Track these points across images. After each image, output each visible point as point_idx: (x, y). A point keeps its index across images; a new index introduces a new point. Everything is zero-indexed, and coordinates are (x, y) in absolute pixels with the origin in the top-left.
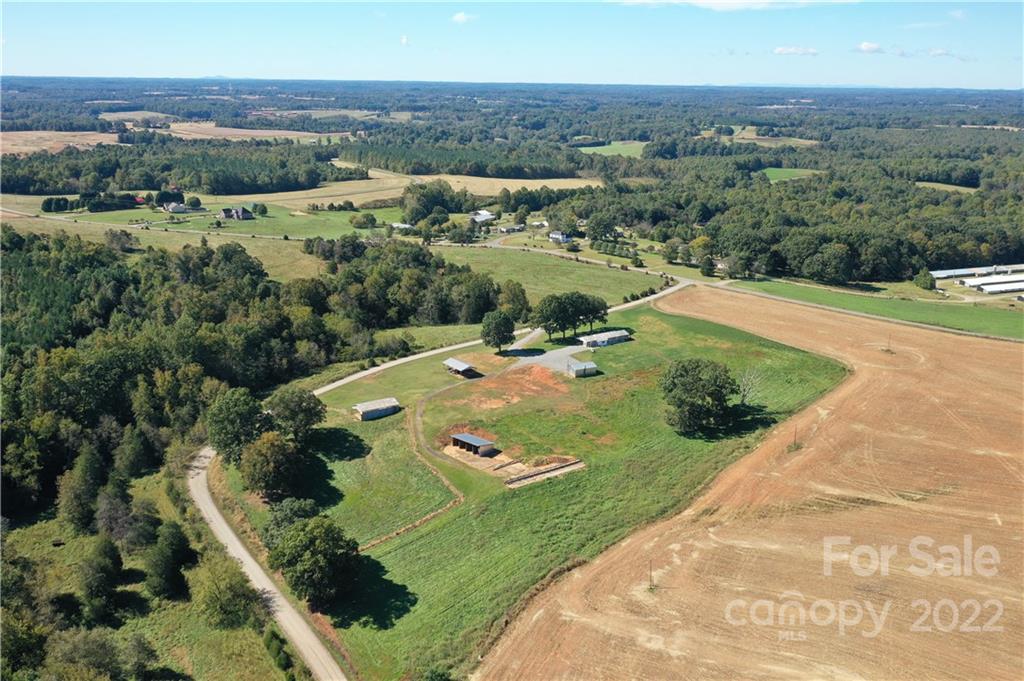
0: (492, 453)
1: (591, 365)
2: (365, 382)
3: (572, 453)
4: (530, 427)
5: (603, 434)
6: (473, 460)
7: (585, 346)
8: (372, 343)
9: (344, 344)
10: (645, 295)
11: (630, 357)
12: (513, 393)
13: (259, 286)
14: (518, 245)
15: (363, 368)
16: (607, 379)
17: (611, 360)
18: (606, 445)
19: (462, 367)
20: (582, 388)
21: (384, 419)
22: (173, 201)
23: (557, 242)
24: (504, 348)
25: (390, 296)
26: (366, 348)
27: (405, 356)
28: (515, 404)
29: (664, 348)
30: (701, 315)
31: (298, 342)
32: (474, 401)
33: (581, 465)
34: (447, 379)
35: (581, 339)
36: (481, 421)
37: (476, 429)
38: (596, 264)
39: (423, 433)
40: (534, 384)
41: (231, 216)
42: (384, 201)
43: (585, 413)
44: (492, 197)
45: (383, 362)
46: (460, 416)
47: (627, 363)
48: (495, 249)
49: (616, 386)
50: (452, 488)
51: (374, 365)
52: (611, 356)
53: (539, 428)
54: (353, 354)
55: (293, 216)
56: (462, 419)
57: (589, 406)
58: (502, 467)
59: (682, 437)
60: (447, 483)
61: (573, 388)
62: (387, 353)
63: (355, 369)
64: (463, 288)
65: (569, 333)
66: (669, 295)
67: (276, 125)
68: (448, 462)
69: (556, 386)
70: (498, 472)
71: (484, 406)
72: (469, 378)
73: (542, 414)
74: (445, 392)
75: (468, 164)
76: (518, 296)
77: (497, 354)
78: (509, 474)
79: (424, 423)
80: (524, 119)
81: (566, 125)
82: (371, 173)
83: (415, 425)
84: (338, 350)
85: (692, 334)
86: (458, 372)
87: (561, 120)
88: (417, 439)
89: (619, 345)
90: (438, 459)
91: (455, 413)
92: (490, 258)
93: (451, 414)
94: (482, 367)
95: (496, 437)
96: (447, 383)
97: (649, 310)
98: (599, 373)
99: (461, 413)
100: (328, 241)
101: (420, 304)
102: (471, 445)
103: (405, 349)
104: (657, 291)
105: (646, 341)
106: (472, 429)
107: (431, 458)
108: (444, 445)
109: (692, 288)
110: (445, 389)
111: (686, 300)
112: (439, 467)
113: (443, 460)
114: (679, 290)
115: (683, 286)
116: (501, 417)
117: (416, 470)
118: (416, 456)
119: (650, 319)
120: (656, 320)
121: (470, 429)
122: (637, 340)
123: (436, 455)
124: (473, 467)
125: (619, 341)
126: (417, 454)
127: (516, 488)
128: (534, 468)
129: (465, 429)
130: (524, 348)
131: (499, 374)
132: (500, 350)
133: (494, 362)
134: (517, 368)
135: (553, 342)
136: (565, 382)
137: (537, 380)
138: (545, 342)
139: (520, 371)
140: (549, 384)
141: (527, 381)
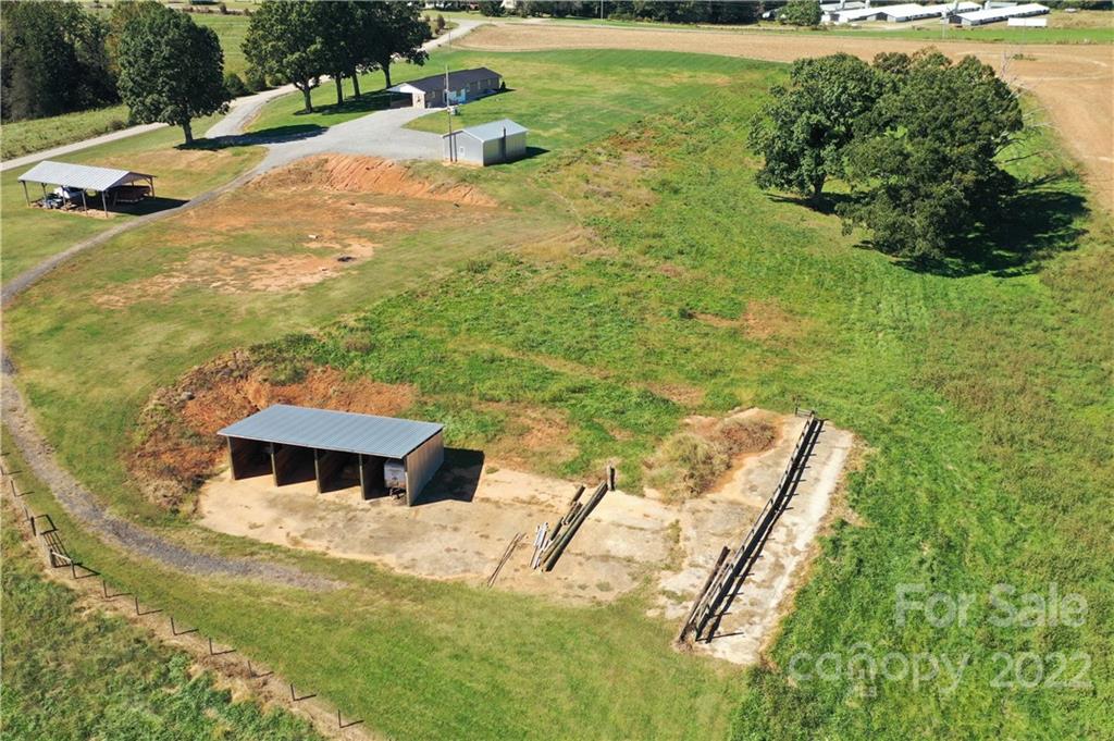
4: (504, 329)
5: (737, 307)
7: (418, 106)
11: (555, 115)
12: (330, 233)
16: (571, 160)
18: (795, 341)
19: (101, 179)
20: (529, 187)
29: (602, 95)
32: (210, 272)
36: (307, 339)
37: (298, 376)
40: (369, 201)
43: (613, 252)
46: (196, 337)
47: (563, 126)
53: (537, 325)
56: (212, 348)
57: (605, 232)
58: (562, 537)
66: (463, 36)
69: (443, 197)
70: (574, 571)
71: (271, 284)
72: (136, 213)
74: (70, 264)
77: (184, 148)
78: (641, 571)
79: (39, 398)
88: (36, 489)
89: (493, 98)
93: (151, 336)
95: (405, 393)
97: (463, 52)
98: (531, 151)
99: (196, 323)
104: (434, 35)
105: (544, 89)
106: (283, 384)
107: (162, 585)
108: (189, 485)
109: (492, 28)
110: (67, 253)
111: (511, 37)
112: (243, 640)
113: (243, 581)
114: (473, 30)
115: (473, 27)
116: (373, 312)
117: (104, 704)
118: (69, 597)
119: (490, 61)
120: (504, 61)
121: (272, 385)
122: (520, 90)
123: (180, 553)
124: (422, 573)
125: (486, 93)
126: (71, 584)
127: (769, 658)
128: (703, 503)
129: (250, 388)
130: (249, 131)
131: (231, 191)
132: (188, 136)
133: (189, 166)
134: (278, 170)
135: (316, 112)
136: (463, 180)
137: (364, 192)
138: (296, 114)
139: (294, 177)
140: (418, 196)
141: (337, 197)
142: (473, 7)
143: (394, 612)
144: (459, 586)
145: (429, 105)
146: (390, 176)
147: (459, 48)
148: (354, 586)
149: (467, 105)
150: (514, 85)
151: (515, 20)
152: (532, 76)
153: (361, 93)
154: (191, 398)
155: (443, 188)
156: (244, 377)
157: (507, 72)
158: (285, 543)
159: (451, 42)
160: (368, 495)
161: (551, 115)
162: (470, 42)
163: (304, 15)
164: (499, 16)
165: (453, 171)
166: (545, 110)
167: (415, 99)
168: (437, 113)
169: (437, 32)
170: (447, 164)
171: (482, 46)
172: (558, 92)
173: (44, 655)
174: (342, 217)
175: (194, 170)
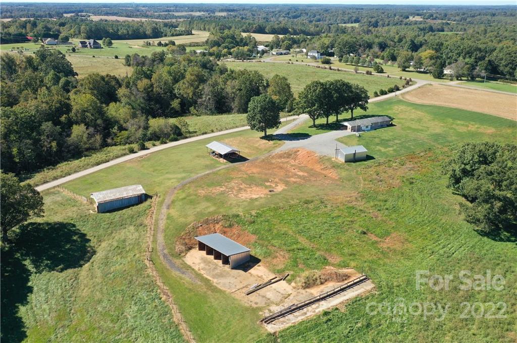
0: (247, 263)
1: (361, 150)
2: (128, 165)
3: (353, 264)
4: (297, 224)
5: (387, 234)
6: (221, 275)
7: (349, 130)
8: (146, 128)
9: (121, 129)
10: (391, 91)
11: (397, 141)
12: (277, 180)
13: (61, 81)
14: (285, 60)
15: (132, 151)
16: (380, 164)
17: (378, 144)
18: (395, 251)
19: (224, 150)
20: (353, 174)
21: (124, 211)
22: (50, 37)
23: (314, 58)
24: (270, 132)
25: (176, 91)
26: (140, 133)
27: (176, 140)
28: (280, 193)
29: (428, 133)
30: (453, 105)
31: (74, 126)
32: (232, 188)
33: (368, 286)
34: (208, 163)
35: (346, 124)
36: (238, 216)
37: (230, 227)
38: (345, 71)
39: (164, 231)
40: (300, 169)
41: (86, 47)
42: (197, 43)
43: (361, 205)
44: (268, 42)
45: (154, 145)
46: (212, 209)
47: (395, 147)
48: (267, 63)
49: (390, 172)
50: (183, 327)
51: (143, 148)
52: (377, 140)
53: (308, 225)
54: (128, 138)
55: (131, 48)
56: (213, 213)
57: (365, 196)
58: (258, 288)
59: (485, 239)
60: (177, 317)
61: (344, 174)
62: (158, 137)
63: (124, 152)
64: (236, 83)
65: (332, 119)
66: (412, 91)
67: (150, 17)
68: (187, 278)
69: (324, 172)
70: (253, 297)
71: (244, 196)
72: (232, 162)
73: (311, 206)
74: (202, 178)
75: (254, 26)
76: (284, 88)
77: (262, 138)
78: (269, 303)
79: (169, 217)
80: (288, 14)
81: (312, 16)
82: (193, 32)
83: (157, 220)
84: (115, 134)
85: (450, 120)
86: (220, 156)
87: (309, 14)
88: (155, 241)
89: (382, 130)
90: (175, 273)
91: (209, 204)
92: (264, 68)
93: (203, 206)
94: (247, 151)
95: (254, 238)
96: (207, 167)
97: (400, 102)
98: (369, 158)
99: (215, 205)
100: (143, 57)
101: (200, 96)
102: (220, 254)
103: (178, 134)
104: (401, 88)
106: (226, 227)
107: (165, 271)
108: (187, 249)
109: (430, 86)
110: (203, 174)
111: (431, 94)
112: (172, 288)
113: (181, 275)
114: (419, 87)
115: (421, 85)
116: (262, 211)
117: (139, 292)
118: (146, 267)
121: (223, 227)
122: (398, 126)
123: (173, 265)
124: (219, 286)
125: (382, 126)
126: (148, 265)
127: (278, 333)
128: (303, 291)
129: (217, 226)
130: (289, 133)
131: (263, 158)
132: (265, 134)
133: (259, 146)
134: (282, 152)
135: (317, 127)
136: (334, 167)
137: (302, 165)
138: (309, 127)
139: (285, 155)
140: (317, 170)
141: (292, 166)
143: (205, 293)
144: (224, 292)
145: (353, 130)
146: (313, 160)
148: (202, 284)
151: (445, 81)
154: (201, 226)
155: (326, 168)
156: (218, 223)
158: (196, 269)
160: (223, 263)
165: (333, 162)
167: (348, 128)
168: (354, 135)
169: (403, 87)
170: (334, 159)
173: (134, 278)
174: (286, 174)
175: (260, 148)
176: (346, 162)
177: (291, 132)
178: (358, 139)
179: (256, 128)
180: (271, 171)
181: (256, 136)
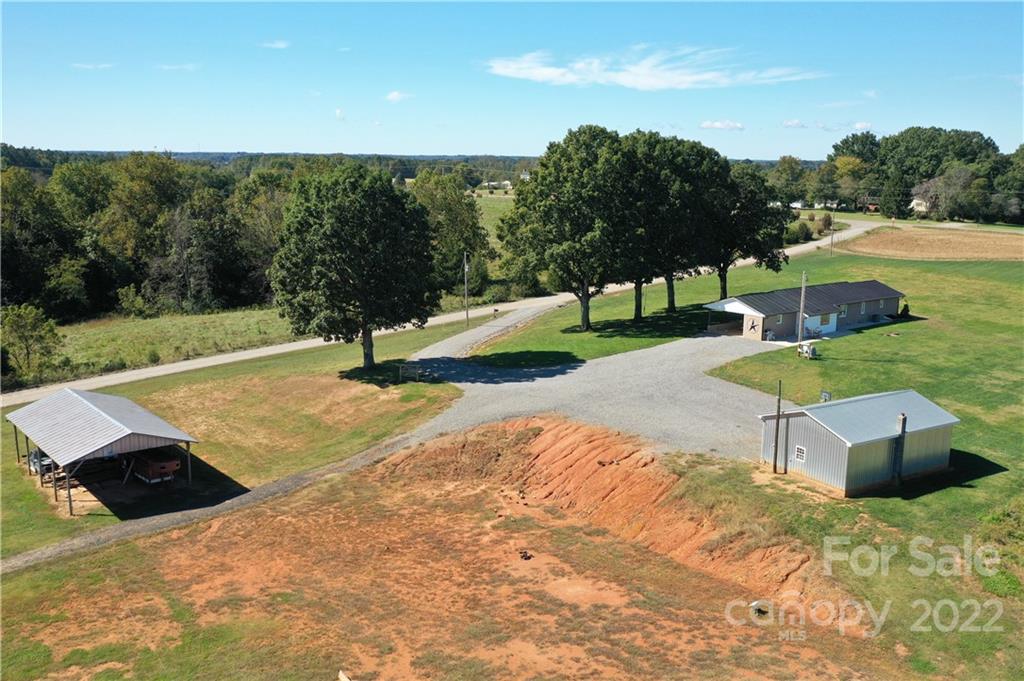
66: (855, 240)
72: (132, 510)
77: (350, 375)
97: (851, 259)
101: (160, 250)
104: (815, 236)
105: (977, 321)
109: (894, 231)
111: (921, 243)
114: (868, 233)
115: (869, 229)
119: (887, 271)
120: (910, 272)
122: (934, 319)
125: (874, 321)
130: (480, 353)
131: (336, 476)
132: (368, 356)
133: (328, 411)
134: (446, 442)
135: (595, 330)
136: (791, 531)
137: (573, 520)
138: (565, 331)
139: (465, 459)
140: (678, 555)
141: (512, 526)
142: (872, 208)
145: (770, 334)
146: (637, 489)
147: (845, 252)
149: (836, 340)
150: (926, 310)
151: (925, 223)
152: (955, 297)
153: (678, 304)
155: (737, 546)
157: (913, 292)
159: (833, 245)
161: (997, 373)
162: (861, 245)
163: (583, 186)
164: (905, 219)
165: (771, 501)
166: (985, 363)
167: (747, 324)
168: (780, 351)
169: (820, 232)
170: (762, 478)
171: (878, 252)
172: (1009, 328)
174: (474, 602)
175: (328, 419)
176: (854, 493)
177: (489, 352)
178: (815, 368)
179: (314, 323)
180: (362, 579)
181: (327, 368)
